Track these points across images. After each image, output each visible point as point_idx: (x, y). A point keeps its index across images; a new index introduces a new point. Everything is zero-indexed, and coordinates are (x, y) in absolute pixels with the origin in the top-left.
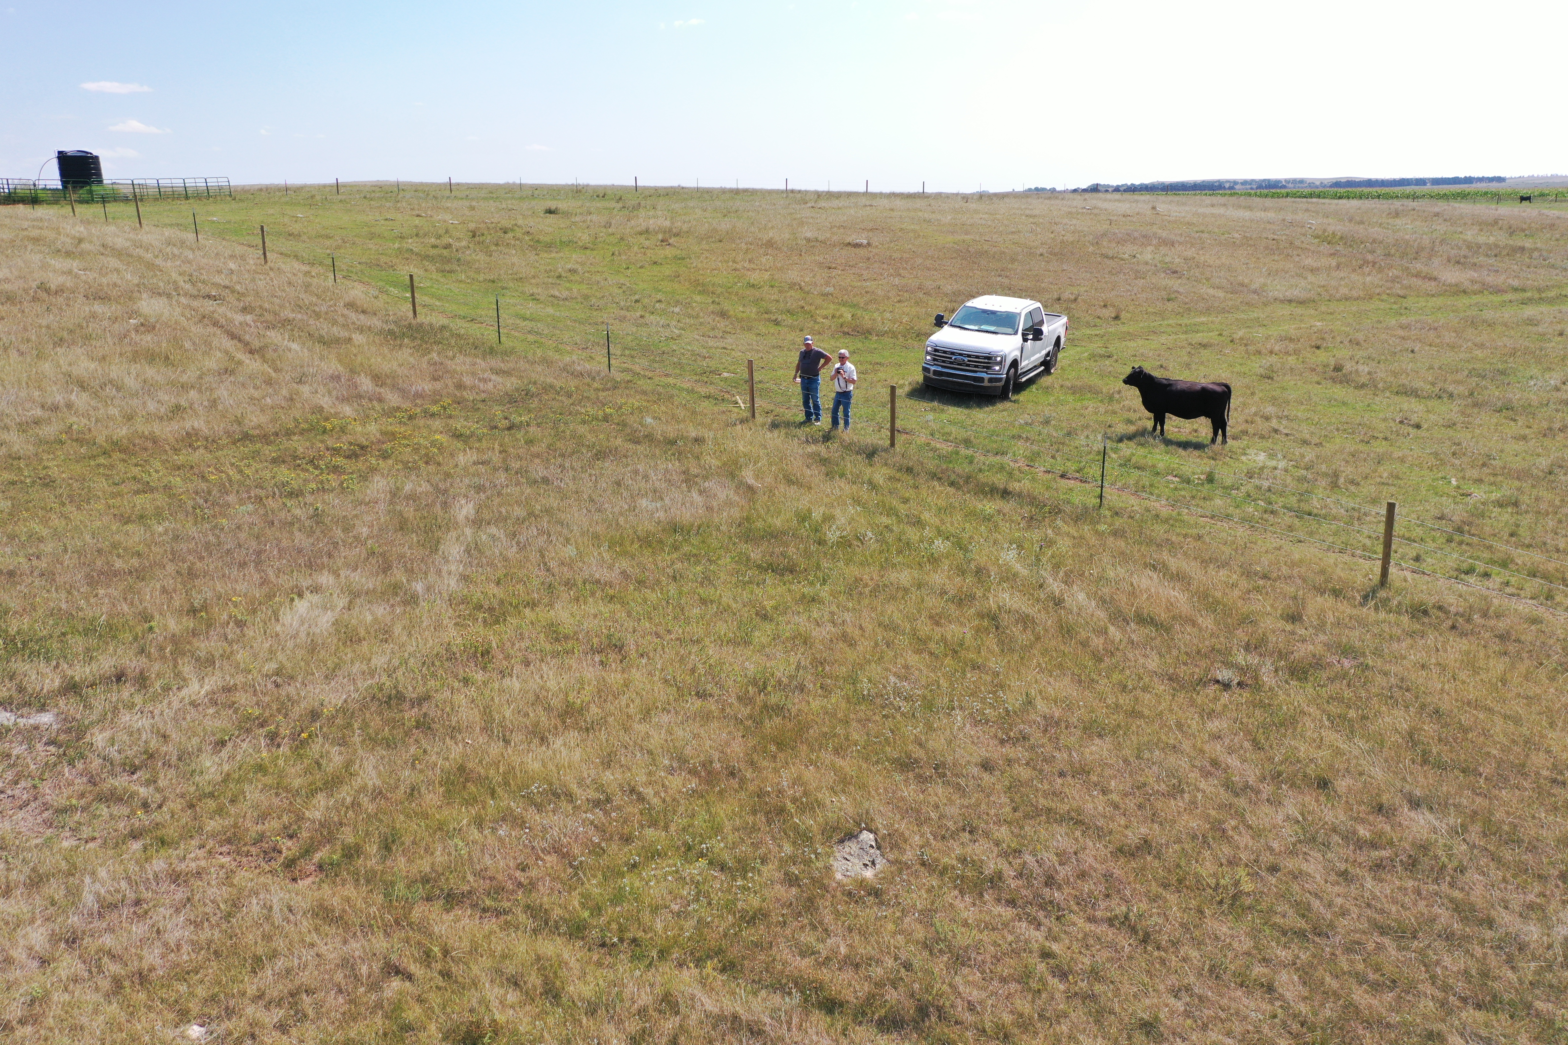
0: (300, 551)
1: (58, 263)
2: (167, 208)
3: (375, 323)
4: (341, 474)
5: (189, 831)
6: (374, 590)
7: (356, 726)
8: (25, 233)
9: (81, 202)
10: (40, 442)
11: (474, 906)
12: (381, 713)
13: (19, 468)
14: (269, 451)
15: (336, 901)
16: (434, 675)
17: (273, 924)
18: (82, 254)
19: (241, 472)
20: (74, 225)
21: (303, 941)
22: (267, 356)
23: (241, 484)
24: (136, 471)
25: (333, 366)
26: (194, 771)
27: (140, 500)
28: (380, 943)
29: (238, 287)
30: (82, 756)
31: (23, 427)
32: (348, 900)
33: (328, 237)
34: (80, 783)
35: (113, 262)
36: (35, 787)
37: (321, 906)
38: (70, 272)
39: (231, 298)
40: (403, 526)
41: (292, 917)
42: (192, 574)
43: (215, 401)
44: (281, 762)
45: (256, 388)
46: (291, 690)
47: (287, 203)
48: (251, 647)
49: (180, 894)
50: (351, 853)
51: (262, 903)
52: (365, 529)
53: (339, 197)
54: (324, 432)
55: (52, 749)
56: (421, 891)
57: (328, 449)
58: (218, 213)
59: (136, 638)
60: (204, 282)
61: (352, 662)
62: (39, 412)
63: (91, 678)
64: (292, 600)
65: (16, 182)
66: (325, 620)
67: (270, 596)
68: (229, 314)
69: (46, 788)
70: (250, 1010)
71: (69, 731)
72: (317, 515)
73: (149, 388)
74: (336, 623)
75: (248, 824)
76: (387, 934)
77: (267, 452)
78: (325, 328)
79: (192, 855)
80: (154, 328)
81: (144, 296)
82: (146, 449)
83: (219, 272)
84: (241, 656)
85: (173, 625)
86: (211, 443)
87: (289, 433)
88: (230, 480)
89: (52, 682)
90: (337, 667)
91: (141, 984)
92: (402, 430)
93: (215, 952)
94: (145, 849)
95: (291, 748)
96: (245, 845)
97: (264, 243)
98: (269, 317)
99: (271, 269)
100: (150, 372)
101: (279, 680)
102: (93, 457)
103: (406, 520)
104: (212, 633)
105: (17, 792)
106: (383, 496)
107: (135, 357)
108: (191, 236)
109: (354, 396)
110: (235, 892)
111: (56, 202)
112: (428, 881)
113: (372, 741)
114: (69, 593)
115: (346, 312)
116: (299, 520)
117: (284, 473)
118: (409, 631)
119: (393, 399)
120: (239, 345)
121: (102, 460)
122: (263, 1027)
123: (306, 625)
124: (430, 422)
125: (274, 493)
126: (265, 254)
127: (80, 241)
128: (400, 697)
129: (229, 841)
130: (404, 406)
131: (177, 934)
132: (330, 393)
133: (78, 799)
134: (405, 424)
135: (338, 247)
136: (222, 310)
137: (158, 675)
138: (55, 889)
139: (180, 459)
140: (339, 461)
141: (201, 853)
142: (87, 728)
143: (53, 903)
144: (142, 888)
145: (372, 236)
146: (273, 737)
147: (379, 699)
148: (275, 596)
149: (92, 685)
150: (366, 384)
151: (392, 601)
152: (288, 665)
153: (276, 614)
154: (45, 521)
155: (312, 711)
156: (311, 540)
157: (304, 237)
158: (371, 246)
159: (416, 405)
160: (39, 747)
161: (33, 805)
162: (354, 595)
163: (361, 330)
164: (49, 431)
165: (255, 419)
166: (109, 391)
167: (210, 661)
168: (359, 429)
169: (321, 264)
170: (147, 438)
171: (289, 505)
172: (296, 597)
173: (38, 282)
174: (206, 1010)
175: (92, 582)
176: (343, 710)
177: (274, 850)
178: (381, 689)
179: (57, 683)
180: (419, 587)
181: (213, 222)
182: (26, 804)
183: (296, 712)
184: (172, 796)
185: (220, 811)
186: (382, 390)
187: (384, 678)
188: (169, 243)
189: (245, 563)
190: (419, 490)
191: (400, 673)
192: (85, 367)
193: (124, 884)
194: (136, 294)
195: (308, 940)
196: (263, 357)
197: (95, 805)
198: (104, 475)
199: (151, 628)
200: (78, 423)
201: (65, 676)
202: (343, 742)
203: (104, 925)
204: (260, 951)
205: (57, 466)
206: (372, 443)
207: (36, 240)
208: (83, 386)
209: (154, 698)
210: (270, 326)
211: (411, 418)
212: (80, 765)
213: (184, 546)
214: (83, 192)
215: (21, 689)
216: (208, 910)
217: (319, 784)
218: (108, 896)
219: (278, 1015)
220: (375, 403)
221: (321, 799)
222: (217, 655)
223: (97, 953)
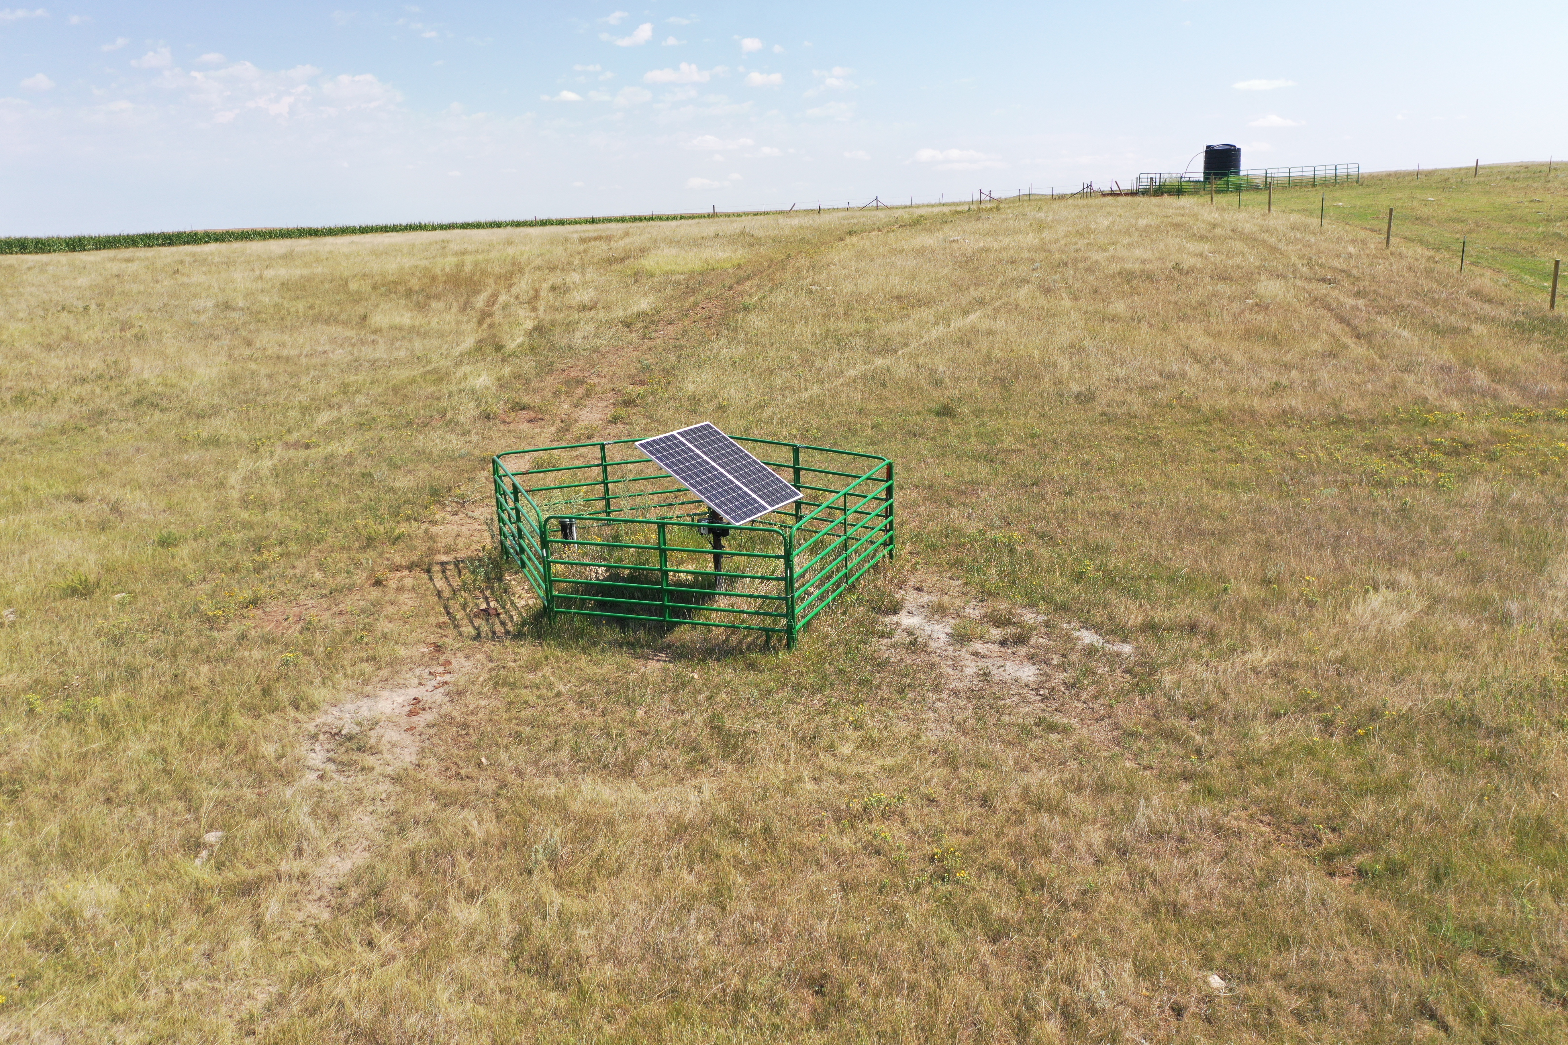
0: (1380, 543)
1: (1194, 246)
2: (1295, 195)
3: (1503, 313)
4: (1437, 470)
5: (1234, 789)
6: (1459, 601)
7: (1417, 739)
8: (1169, 220)
9: (1218, 192)
10: (1154, 405)
11: (1538, 983)
12: (1449, 733)
13: (1135, 426)
14: (1363, 438)
15: (1372, 913)
16: (1521, 709)
17: (1303, 910)
18: (1214, 238)
19: (1330, 454)
20: (1211, 212)
21: (1333, 941)
22: (1374, 342)
23: (1328, 466)
24: (1231, 441)
25: (1445, 355)
26: (1246, 734)
27: (1231, 468)
28: (1416, 978)
29: (1354, 272)
30: (1151, 691)
31: (1143, 390)
32: (1386, 916)
33: (1460, 221)
34: (1146, 715)
35: (1239, 245)
36: (1111, 707)
37: (1355, 911)
38: (1201, 255)
39: (1346, 283)
40: (1503, 537)
41: (1323, 911)
42: (1269, 547)
43: (1314, 382)
44: (1332, 752)
45: (1358, 373)
46: (1353, 682)
47: (1417, 187)
48: (1318, 629)
49: (1219, 847)
50: (1395, 870)
51: (1295, 885)
52: (1457, 533)
53: (1477, 179)
54: (1425, 424)
55: (1127, 676)
56: (1472, 940)
57: (1426, 443)
58: (1344, 200)
59: (1211, 596)
60: (1321, 265)
61: (1423, 670)
62: (1157, 378)
63: (1168, 623)
64: (1367, 591)
65: (1166, 176)
66: (1399, 620)
67: (1344, 583)
68: (1341, 298)
69: (1119, 710)
70: (1269, 984)
71: (1143, 665)
72: (1404, 510)
73: (1255, 363)
74: (1412, 625)
75: (1292, 802)
76: (1425, 971)
77: (1360, 438)
78: (1441, 316)
79: (1234, 814)
80: (1267, 308)
81: (1263, 277)
82: (1243, 422)
83: (1338, 256)
84: (1307, 635)
85: (1247, 591)
86: (1305, 422)
87: (1386, 422)
88: (1318, 462)
89: (1136, 619)
90: (1406, 671)
91: (1175, 915)
92: (1518, 431)
93: (1244, 914)
94: (1194, 791)
95: (1344, 740)
96: (1286, 821)
97: (1389, 227)
98: (1382, 302)
99: (1392, 254)
100: (1258, 349)
101: (1342, 669)
102: (1197, 424)
103: (1508, 532)
104: (1281, 607)
105: (1096, 706)
106: (1483, 500)
107: (1247, 335)
108: (1316, 221)
109: (1465, 390)
110: (1270, 863)
111: (1196, 192)
112: (1481, 933)
113: (1435, 760)
114: (1159, 542)
115: (1468, 300)
116: (1384, 511)
117: (1375, 462)
118: (1497, 651)
119: (1510, 397)
120: (1347, 329)
121: (1203, 427)
122: (1281, 1006)
123: (1378, 621)
124: (1554, 427)
125: (1361, 480)
126: (1388, 238)
127: (1215, 226)
128: (1476, 722)
129: (1271, 813)
130: (1523, 406)
131: (1213, 883)
132: (1437, 383)
133: (1143, 728)
134: (1521, 425)
135: (1471, 231)
136: (1335, 293)
137: (1227, 635)
138: (1115, 800)
139: (1274, 434)
140: (1438, 456)
141: (1243, 814)
142: (1159, 666)
143: (1112, 812)
144: (1187, 827)
145: (1511, 219)
146: (1328, 725)
147: (1448, 718)
148: (1349, 583)
149: (1169, 629)
150: (1480, 378)
151: (1479, 616)
152: (1353, 655)
153: (1348, 601)
154: (1149, 476)
155: (1372, 710)
156: (1394, 535)
157: (1433, 221)
158: (1509, 230)
159: (1539, 406)
160: (1119, 672)
161: (1106, 721)
162: (1435, 601)
163: (1482, 319)
164: (1163, 396)
165: (1353, 404)
166: (1219, 364)
167: (1276, 634)
168: (1465, 425)
169: (1448, 249)
170: (1246, 411)
171: (1376, 494)
172: (1371, 589)
173: (1173, 263)
174: (1229, 966)
175: (1180, 537)
176: (1407, 718)
177: (1314, 837)
178: (1453, 707)
179: (1139, 620)
180: (1514, 607)
181: (1339, 207)
182: (1101, 719)
183: (1355, 706)
184: (1224, 752)
185: (1266, 780)
186: (1498, 387)
187: (1459, 697)
188: (1293, 228)
189: (1322, 546)
190: (1528, 500)
191: (1478, 695)
192: (1200, 341)
193: (1172, 819)
194: (1256, 276)
195: (1338, 940)
196: (1370, 342)
197: (1156, 738)
198: (1203, 441)
199: (1225, 589)
200: (1187, 390)
201: (1147, 616)
202: (1401, 751)
203: (1150, 849)
204: (1287, 931)
205: (1166, 428)
206: (1479, 442)
207: (1176, 226)
208: (1196, 357)
209: (1221, 655)
210: (1385, 312)
211: (1529, 420)
212: (1148, 699)
213: (1266, 519)
214: (1220, 184)
215: (1111, 618)
216: (1242, 870)
217: (1371, 787)
218: (1157, 824)
219: (1296, 1002)
220: (1488, 400)
221: (1370, 802)
222: (1284, 629)
223: (1142, 871)
